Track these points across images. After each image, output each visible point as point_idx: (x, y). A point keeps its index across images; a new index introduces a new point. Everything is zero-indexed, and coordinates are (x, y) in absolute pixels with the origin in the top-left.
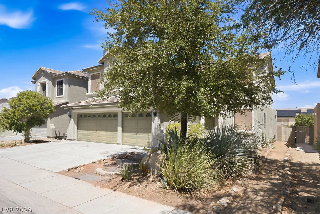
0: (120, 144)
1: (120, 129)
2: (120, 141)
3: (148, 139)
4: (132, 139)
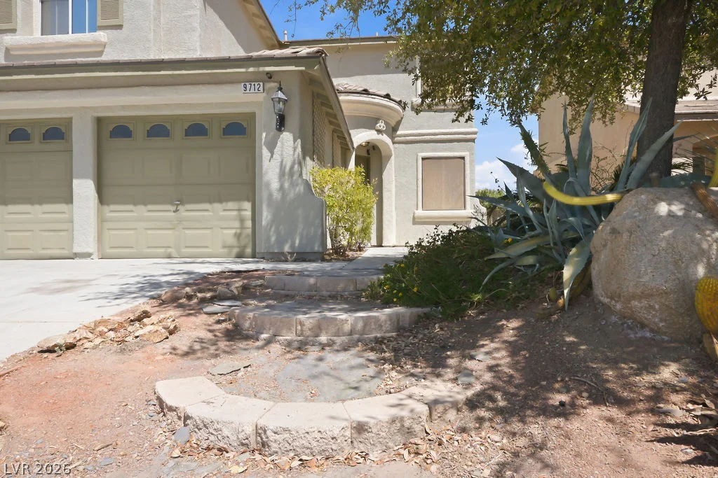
0: (88, 255)
1: (84, 188)
2: (85, 240)
4: (150, 232)
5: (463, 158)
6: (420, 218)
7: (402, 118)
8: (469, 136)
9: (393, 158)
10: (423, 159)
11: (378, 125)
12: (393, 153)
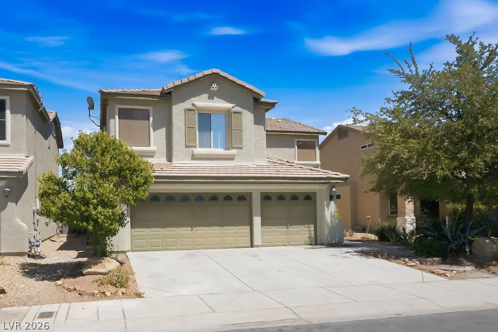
0: (259, 246)
3: (308, 233)
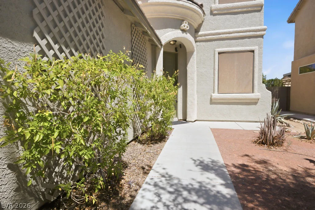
5: (253, 51)
6: (215, 99)
7: (203, 22)
8: (258, 33)
9: (195, 53)
10: (219, 53)
11: (183, 25)
12: (195, 49)
